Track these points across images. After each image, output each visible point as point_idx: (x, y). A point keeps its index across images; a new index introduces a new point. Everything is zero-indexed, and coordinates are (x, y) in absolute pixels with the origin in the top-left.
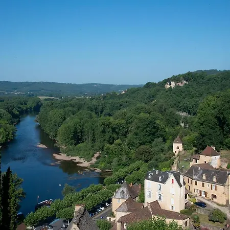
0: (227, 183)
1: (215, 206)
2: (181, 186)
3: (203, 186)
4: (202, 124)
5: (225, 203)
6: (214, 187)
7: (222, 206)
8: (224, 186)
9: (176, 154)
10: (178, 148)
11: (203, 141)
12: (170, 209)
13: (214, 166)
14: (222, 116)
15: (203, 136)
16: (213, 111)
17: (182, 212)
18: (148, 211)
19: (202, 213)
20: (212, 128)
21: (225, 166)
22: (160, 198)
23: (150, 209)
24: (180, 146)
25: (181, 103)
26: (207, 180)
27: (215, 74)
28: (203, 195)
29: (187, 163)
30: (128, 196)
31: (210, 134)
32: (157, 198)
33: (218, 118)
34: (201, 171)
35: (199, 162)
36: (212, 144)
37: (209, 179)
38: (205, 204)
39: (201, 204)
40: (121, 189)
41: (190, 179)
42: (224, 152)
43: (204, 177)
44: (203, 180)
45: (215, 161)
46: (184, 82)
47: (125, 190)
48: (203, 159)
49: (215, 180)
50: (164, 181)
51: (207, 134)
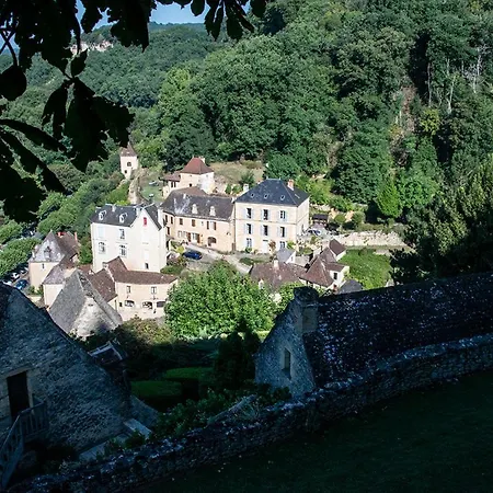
0: (232, 217)
1: (215, 255)
2: (160, 228)
3: (193, 225)
4: (176, 120)
5: (230, 250)
6: (211, 225)
7: (226, 254)
8: (229, 221)
9: (128, 176)
10: (129, 164)
11: (181, 149)
12: (144, 269)
13: (206, 191)
14: (211, 104)
15: (181, 140)
16: (194, 96)
17: (163, 271)
18: (107, 276)
19: (197, 269)
20: (196, 126)
21: (222, 190)
22: (123, 253)
23: (109, 273)
24: (134, 160)
25: (104, 84)
26: (199, 214)
27: (160, 31)
28: (194, 241)
29: (156, 190)
30: (60, 257)
31: (193, 137)
32: (118, 253)
33: (205, 108)
34: (188, 201)
35: (179, 186)
36: (197, 153)
37: (204, 212)
38: (199, 253)
39: (195, 255)
40: (45, 244)
41: (169, 216)
42: (217, 166)
43: (195, 211)
44: (193, 216)
45: (208, 183)
46: (107, 44)
47: (53, 245)
48: (186, 180)
49: (212, 213)
50: (128, 223)
51: (188, 136)
